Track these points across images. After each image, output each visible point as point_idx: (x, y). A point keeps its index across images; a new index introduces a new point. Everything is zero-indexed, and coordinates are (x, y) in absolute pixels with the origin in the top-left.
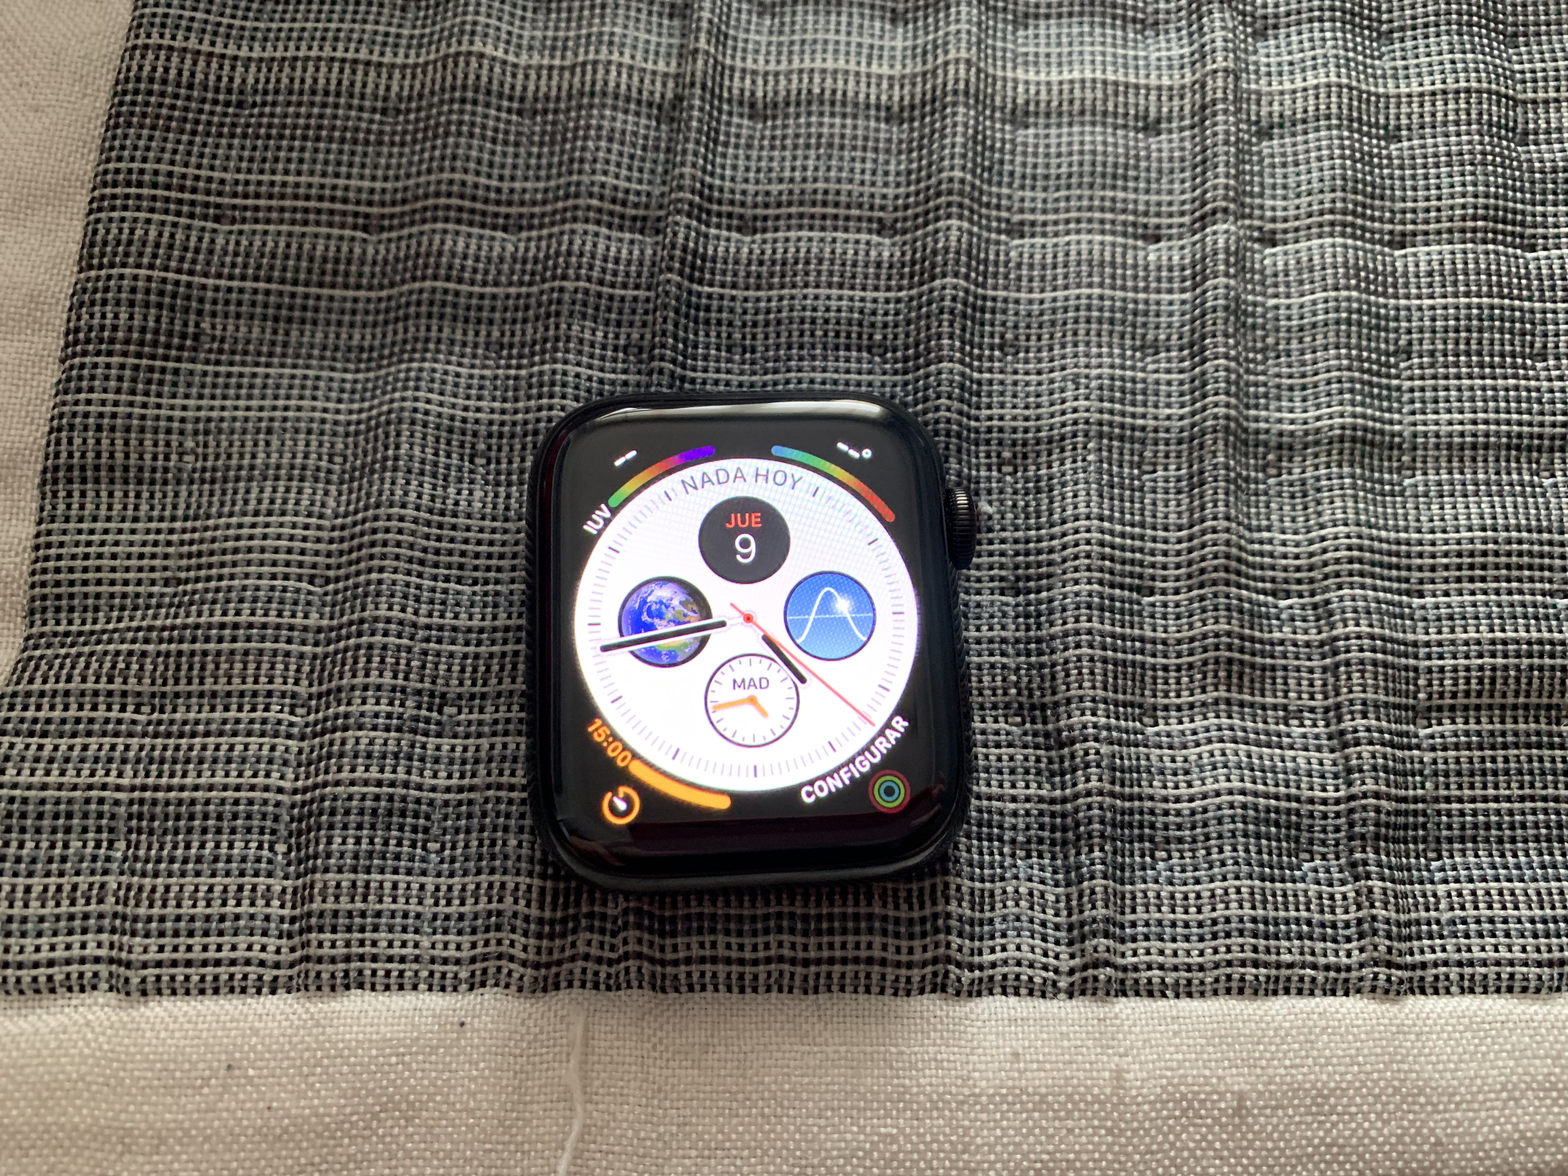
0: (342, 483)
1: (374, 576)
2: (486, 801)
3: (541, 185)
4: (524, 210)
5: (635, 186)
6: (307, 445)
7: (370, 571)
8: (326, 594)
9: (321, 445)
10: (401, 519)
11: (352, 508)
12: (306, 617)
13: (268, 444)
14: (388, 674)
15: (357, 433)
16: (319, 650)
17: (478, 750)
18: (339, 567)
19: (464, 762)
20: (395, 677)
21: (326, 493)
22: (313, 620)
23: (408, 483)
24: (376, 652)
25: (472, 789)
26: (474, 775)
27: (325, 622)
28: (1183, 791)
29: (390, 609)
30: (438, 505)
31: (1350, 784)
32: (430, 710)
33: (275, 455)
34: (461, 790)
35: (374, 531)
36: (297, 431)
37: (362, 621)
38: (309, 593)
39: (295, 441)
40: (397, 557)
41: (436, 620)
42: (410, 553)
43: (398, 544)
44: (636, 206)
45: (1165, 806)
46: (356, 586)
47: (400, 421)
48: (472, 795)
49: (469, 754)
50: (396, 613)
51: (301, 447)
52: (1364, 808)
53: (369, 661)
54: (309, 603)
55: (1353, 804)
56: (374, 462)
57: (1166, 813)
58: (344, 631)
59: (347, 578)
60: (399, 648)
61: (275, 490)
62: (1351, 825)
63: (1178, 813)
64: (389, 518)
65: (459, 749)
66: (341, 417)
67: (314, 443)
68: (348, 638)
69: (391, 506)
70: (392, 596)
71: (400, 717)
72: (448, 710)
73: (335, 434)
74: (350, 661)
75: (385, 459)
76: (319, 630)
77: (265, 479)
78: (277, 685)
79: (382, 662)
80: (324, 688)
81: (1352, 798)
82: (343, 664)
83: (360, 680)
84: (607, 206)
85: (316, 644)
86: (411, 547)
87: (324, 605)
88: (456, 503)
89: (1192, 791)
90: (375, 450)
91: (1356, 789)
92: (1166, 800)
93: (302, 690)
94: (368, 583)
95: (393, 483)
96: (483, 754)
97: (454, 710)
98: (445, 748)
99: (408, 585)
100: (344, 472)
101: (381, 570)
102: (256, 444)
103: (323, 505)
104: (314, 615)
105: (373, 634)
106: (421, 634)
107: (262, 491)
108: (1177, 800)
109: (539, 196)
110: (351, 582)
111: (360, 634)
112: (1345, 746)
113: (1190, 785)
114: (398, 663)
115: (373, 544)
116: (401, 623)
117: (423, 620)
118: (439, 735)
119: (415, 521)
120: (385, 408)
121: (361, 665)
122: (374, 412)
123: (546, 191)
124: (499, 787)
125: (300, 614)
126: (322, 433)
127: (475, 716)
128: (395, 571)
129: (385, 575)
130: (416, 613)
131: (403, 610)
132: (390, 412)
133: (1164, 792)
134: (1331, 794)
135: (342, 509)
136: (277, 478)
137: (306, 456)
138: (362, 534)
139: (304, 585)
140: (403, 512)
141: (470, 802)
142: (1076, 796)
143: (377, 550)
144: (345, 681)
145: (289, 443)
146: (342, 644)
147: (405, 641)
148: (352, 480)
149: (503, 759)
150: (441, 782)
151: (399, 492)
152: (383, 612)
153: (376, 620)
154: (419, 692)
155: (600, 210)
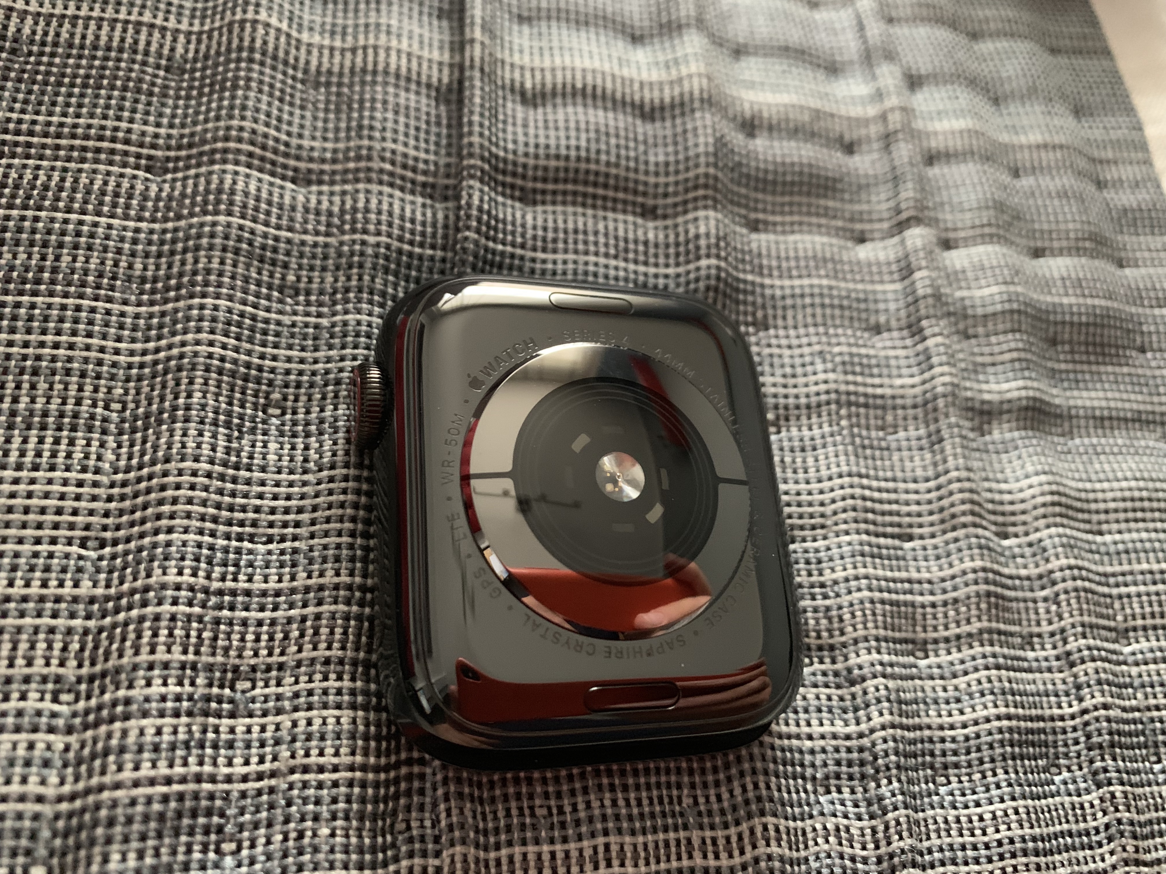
0: (121, 433)
1: (162, 537)
2: (291, 787)
3: (329, 145)
4: (314, 166)
5: (423, 155)
6: (80, 389)
7: (156, 532)
8: (101, 558)
9: (96, 390)
10: (194, 474)
11: (135, 462)
12: (76, 585)
13: (33, 387)
14: (177, 649)
15: (140, 379)
16: (92, 624)
17: (278, 728)
18: (118, 528)
19: (263, 744)
20: (185, 652)
21: (102, 445)
22: (86, 588)
23: (201, 434)
24: (164, 623)
25: (273, 774)
26: (275, 759)
27: (100, 591)
28: (957, 718)
29: (180, 573)
30: (233, 459)
31: (1081, 700)
32: (222, 686)
33: (41, 400)
34: (260, 777)
35: (163, 488)
36: (68, 372)
37: (146, 589)
38: (80, 557)
39: (66, 385)
40: (188, 516)
41: (229, 584)
42: (202, 510)
43: (190, 501)
44: (425, 173)
45: (941, 733)
46: (140, 550)
47: (194, 367)
48: (273, 782)
49: (268, 734)
50: (187, 578)
51: (73, 392)
52: (1097, 719)
53: (155, 635)
54: (80, 570)
55: (1086, 717)
56: (161, 412)
57: (943, 740)
58: (124, 601)
59: (128, 540)
60: (189, 618)
61: (41, 441)
62: (1088, 737)
63: (954, 740)
64: (180, 473)
65: (256, 729)
66: (122, 359)
67: (89, 388)
68: (130, 608)
69: (182, 460)
70: (183, 559)
71: (190, 698)
72: (242, 685)
73: (113, 377)
74: (132, 636)
75: (175, 408)
76: (92, 600)
77: (29, 428)
78: (38, 668)
79: (171, 635)
80: (98, 668)
81: (1085, 712)
82: (124, 640)
83: (144, 657)
84: (399, 171)
85: (88, 617)
86: (204, 503)
87: (98, 571)
88: (251, 457)
89: (964, 718)
90: (162, 399)
91: (1088, 703)
92: (941, 728)
93: (70, 671)
94: (155, 545)
95: (185, 435)
96: (284, 734)
97: (248, 685)
98: (240, 729)
99: (199, 546)
100: (123, 421)
101: (170, 530)
102: (18, 387)
103: (99, 458)
104: (86, 583)
105: (160, 603)
106: (213, 600)
107: (25, 441)
108: (952, 727)
109: (328, 155)
110: (133, 545)
111: (144, 604)
112: (1072, 665)
113: (962, 713)
114: (188, 636)
115: (161, 502)
116: (191, 589)
117: (216, 585)
118: (232, 715)
119: (209, 475)
120: (175, 351)
121: (145, 640)
122: (162, 355)
123: (335, 151)
124: (306, 769)
125: (69, 583)
126: (98, 377)
127: (272, 690)
128: (186, 531)
129: (174, 536)
130: (208, 577)
131: (194, 575)
132: (182, 356)
133: (939, 720)
134: (1067, 711)
135: (122, 463)
136: (43, 427)
137: (78, 402)
138: (148, 491)
139: (75, 549)
140: (196, 465)
141: (272, 790)
142: (872, 731)
143: (166, 508)
144: (125, 660)
145: (58, 387)
146: (122, 616)
147: (197, 610)
148: (134, 431)
149: (309, 737)
150: (239, 770)
151: (191, 444)
152: (172, 578)
153: (164, 586)
154: (210, 668)
155: (392, 174)
